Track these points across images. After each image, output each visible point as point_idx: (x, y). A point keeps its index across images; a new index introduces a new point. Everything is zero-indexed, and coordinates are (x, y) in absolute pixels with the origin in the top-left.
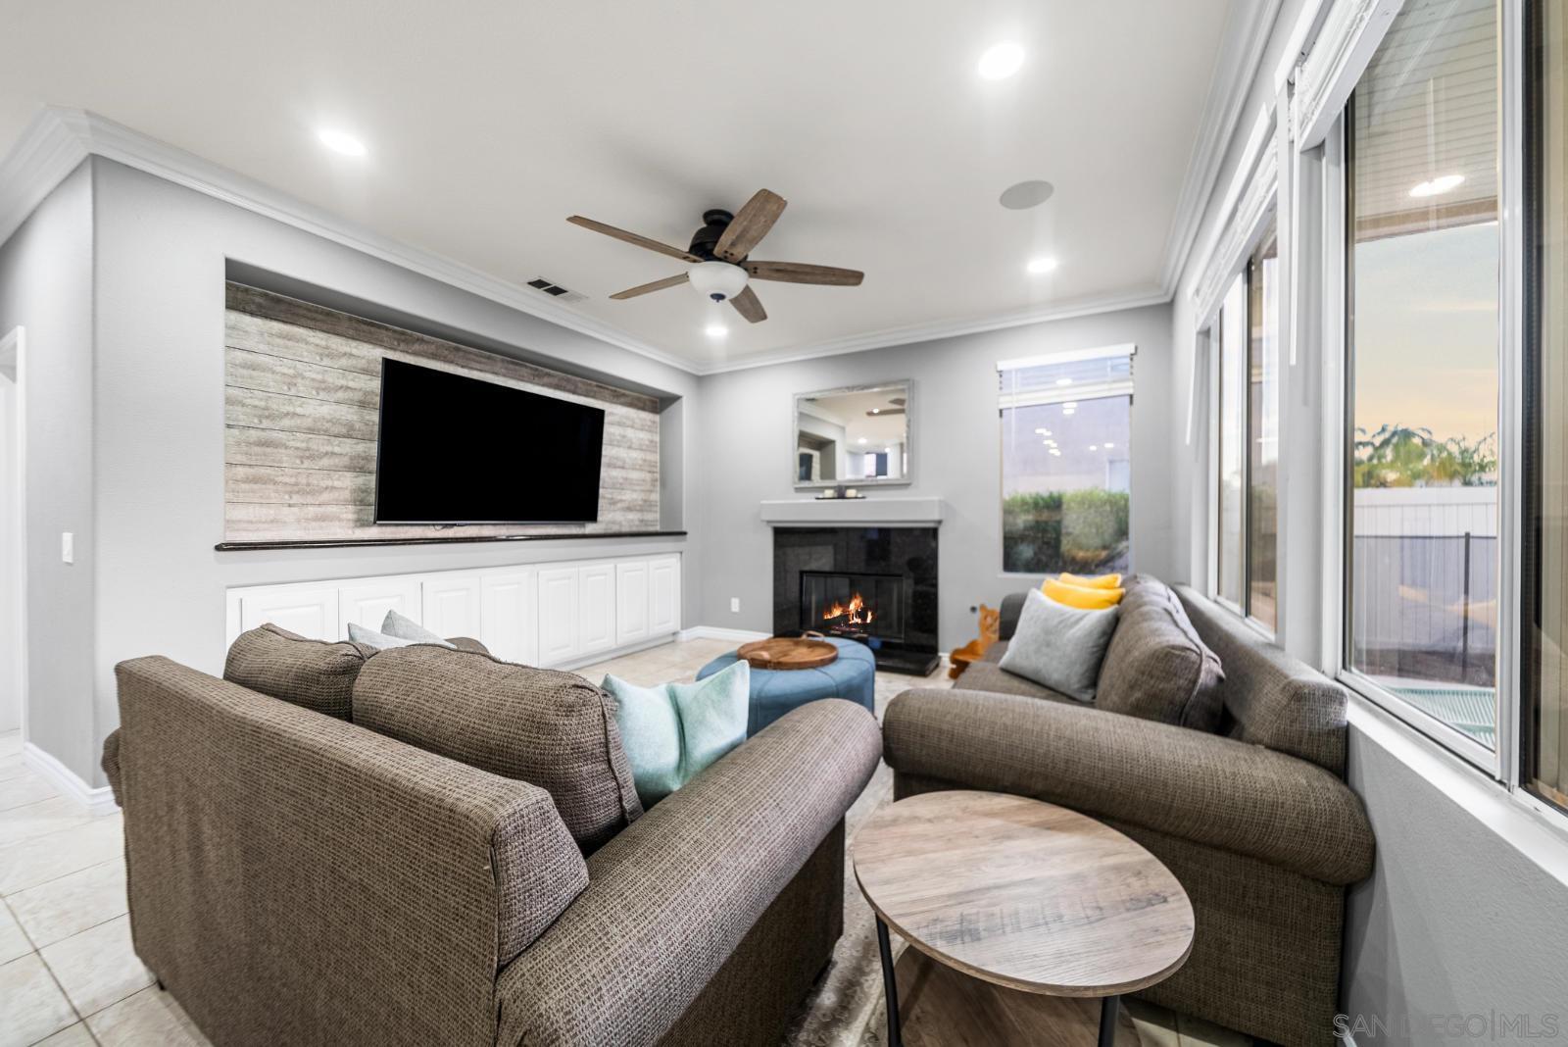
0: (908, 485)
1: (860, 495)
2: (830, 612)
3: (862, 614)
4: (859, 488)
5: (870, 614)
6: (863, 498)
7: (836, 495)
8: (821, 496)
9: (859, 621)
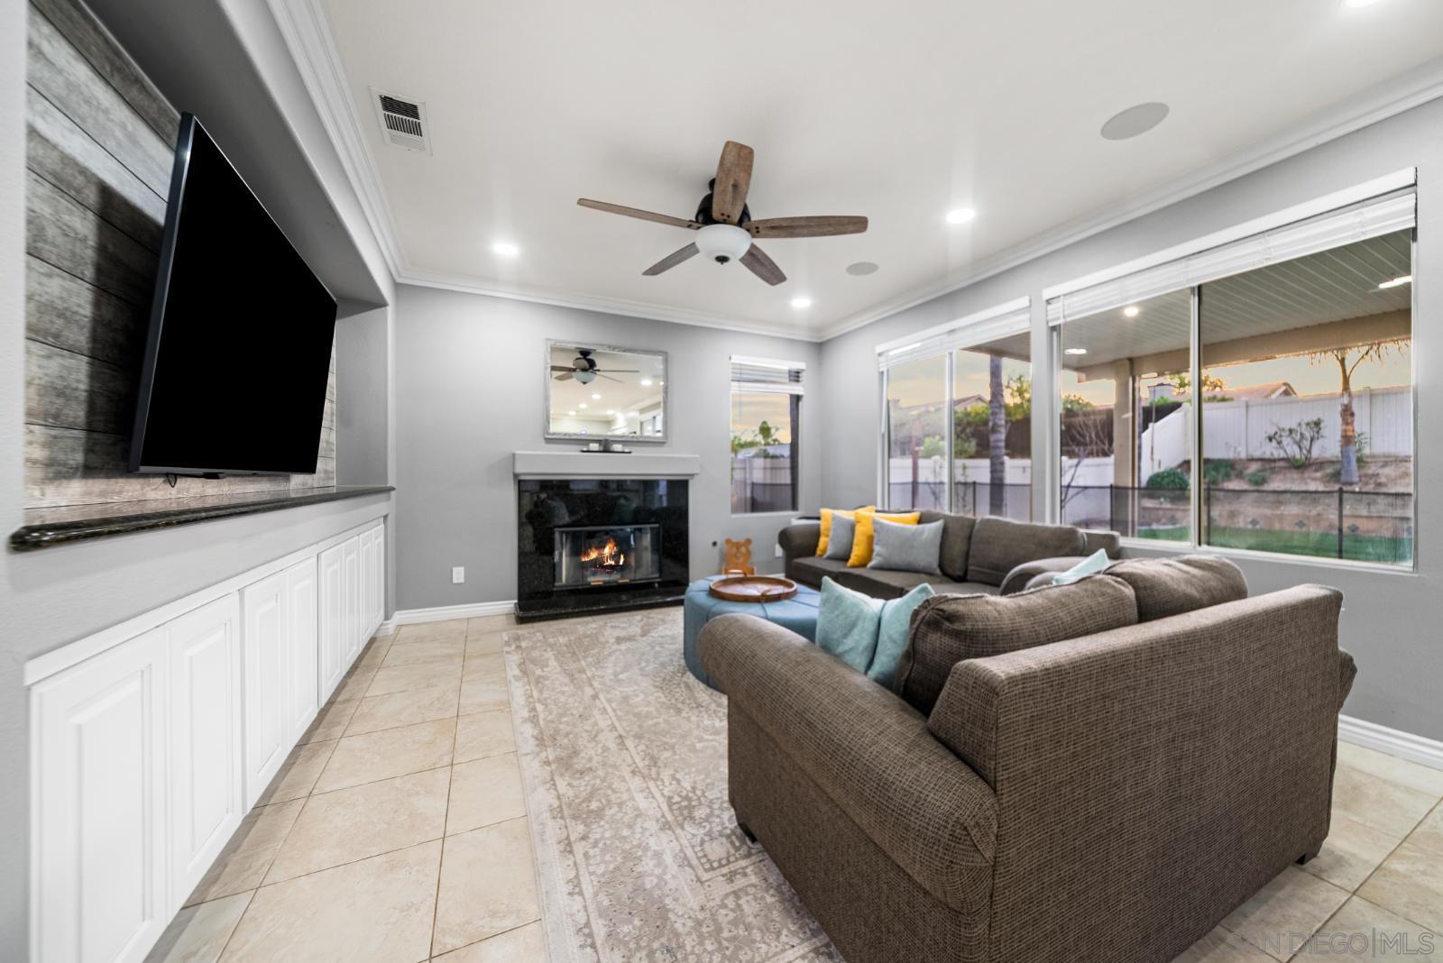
0: (664, 443)
1: (627, 450)
2: (588, 555)
3: (615, 557)
4: (624, 442)
5: (622, 556)
6: (630, 453)
7: (602, 449)
8: (585, 449)
9: (613, 563)
